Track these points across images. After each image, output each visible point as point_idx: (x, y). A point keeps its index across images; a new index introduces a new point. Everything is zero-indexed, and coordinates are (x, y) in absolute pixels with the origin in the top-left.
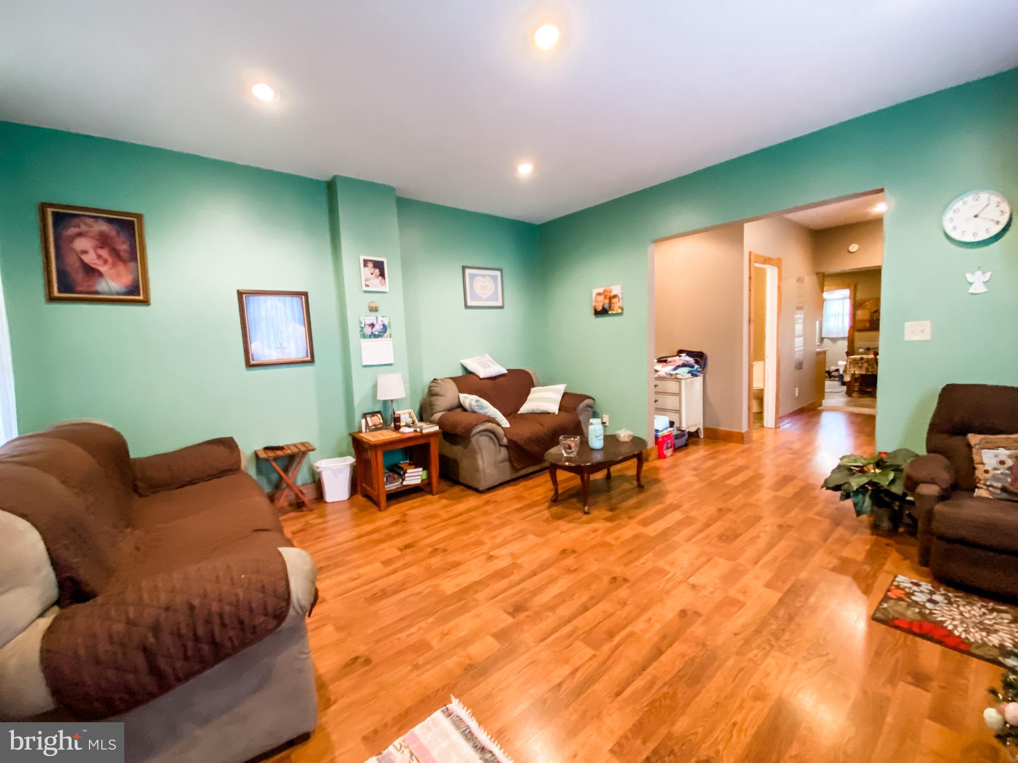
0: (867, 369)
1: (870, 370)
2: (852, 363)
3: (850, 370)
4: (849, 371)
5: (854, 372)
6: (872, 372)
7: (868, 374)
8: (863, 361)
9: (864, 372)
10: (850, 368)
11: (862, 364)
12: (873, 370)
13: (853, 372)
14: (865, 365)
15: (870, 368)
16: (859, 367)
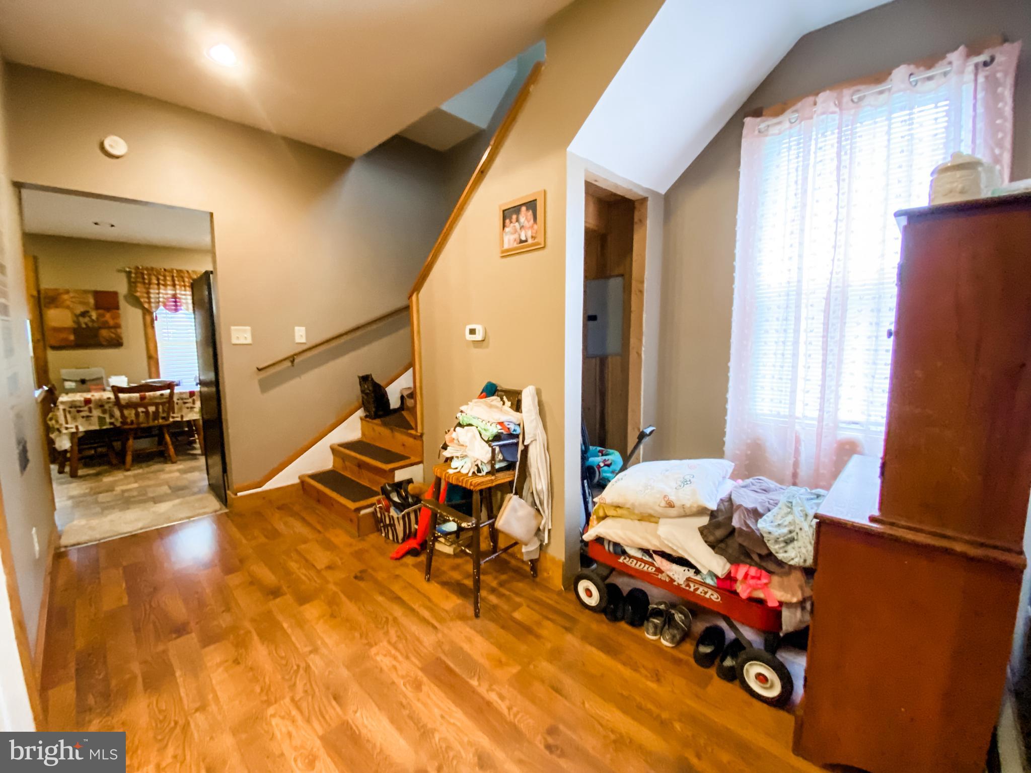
0: (101, 420)
1: (108, 420)
2: (70, 412)
3: (68, 426)
4: (67, 428)
5: (77, 427)
6: (111, 423)
7: (104, 427)
8: (91, 405)
9: (96, 427)
10: (67, 423)
11: (90, 410)
12: (112, 420)
13: (74, 430)
14: (96, 413)
15: (107, 416)
16: (83, 417)
